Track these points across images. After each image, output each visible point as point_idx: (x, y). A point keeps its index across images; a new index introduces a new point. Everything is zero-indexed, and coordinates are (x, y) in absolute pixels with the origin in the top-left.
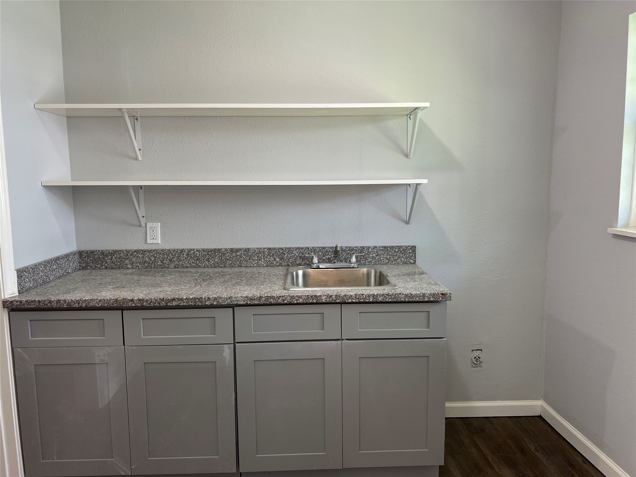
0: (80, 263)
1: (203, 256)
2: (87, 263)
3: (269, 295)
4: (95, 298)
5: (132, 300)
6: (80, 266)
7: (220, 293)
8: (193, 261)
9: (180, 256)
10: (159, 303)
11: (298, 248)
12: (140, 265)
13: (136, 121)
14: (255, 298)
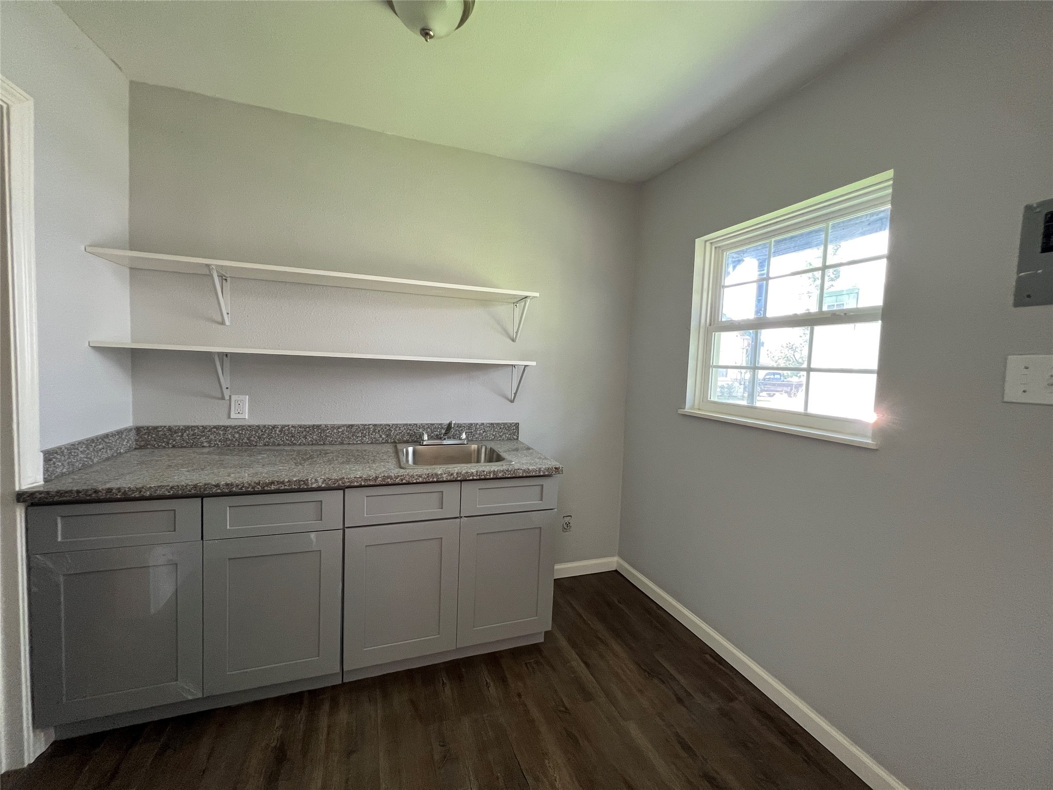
0: (136, 440)
1: (299, 433)
2: (147, 440)
3: (386, 475)
4: (165, 484)
5: (217, 486)
6: (137, 444)
7: (328, 474)
8: (287, 438)
9: (271, 433)
10: (253, 488)
11: (406, 424)
12: (219, 443)
13: (224, 281)
14: (371, 478)
